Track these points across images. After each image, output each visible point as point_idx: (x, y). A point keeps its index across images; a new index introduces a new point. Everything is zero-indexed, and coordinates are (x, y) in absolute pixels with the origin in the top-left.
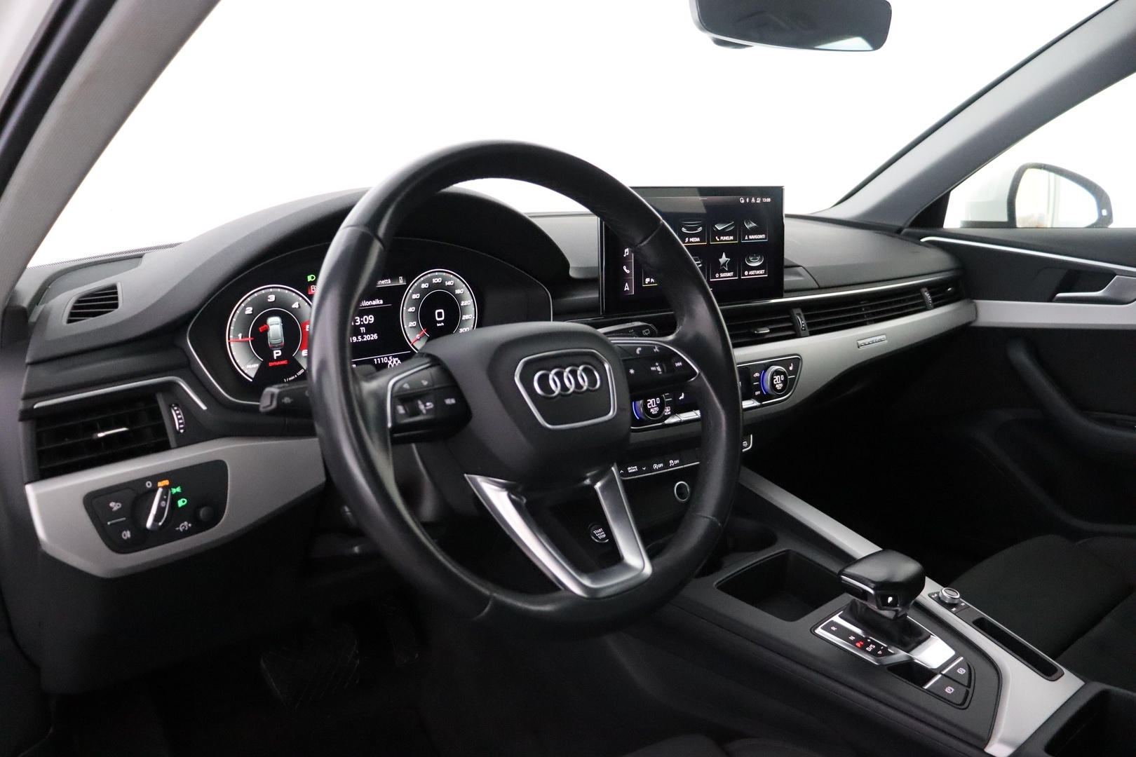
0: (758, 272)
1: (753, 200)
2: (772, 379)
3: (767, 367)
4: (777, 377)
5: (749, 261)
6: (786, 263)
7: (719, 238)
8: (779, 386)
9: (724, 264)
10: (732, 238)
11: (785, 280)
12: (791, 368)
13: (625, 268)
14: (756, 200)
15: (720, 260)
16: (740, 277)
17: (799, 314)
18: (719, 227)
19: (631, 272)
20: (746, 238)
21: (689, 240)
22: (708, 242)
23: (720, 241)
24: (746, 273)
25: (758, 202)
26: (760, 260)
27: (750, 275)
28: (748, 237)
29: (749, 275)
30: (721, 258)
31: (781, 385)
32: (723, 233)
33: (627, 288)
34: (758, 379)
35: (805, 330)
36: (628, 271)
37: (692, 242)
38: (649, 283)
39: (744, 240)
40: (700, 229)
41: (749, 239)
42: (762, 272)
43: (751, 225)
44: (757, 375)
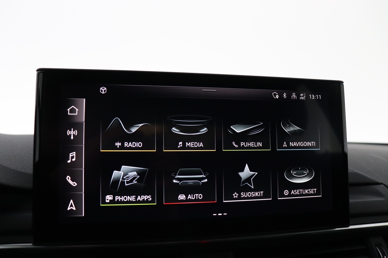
0: (306, 191)
1: (294, 96)
5: (292, 177)
6: (351, 180)
7: (239, 144)
9: (248, 180)
10: (260, 144)
11: (351, 201)
13: (69, 179)
14: (298, 96)
15: (240, 174)
16: (275, 197)
17: (380, 246)
18: (239, 130)
19: (79, 184)
20: (285, 145)
21: (184, 144)
22: (219, 148)
23: (239, 148)
24: (286, 192)
25: (302, 98)
26: (309, 175)
27: (293, 195)
28: (288, 144)
29: (290, 195)
30: (242, 170)
32: (244, 136)
33: (71, 206)
36: (74, 184)
37: (189, 148)
38: (111, 202)
39: (281, 147)
40: (204, 130)
41: (289, 147)
42: (312, 190)
43: (292, 129)
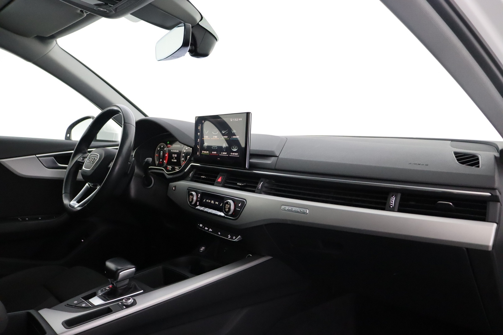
0: (235, 154)
5: (233, 149)
9: (224, 148)
10: (227, 137)
12: (240, 205)
14: (236, 120)
16: (229, 155)
18: (223, 132)
25: (237, 120)
26: (236, 148)
29: (232, 155)
31: (228, 209)
32: (224, 134)
33: (198, 154)
35: (259, 189)
39: (231, 138)
41: (233, 138)
42: (237, 154)
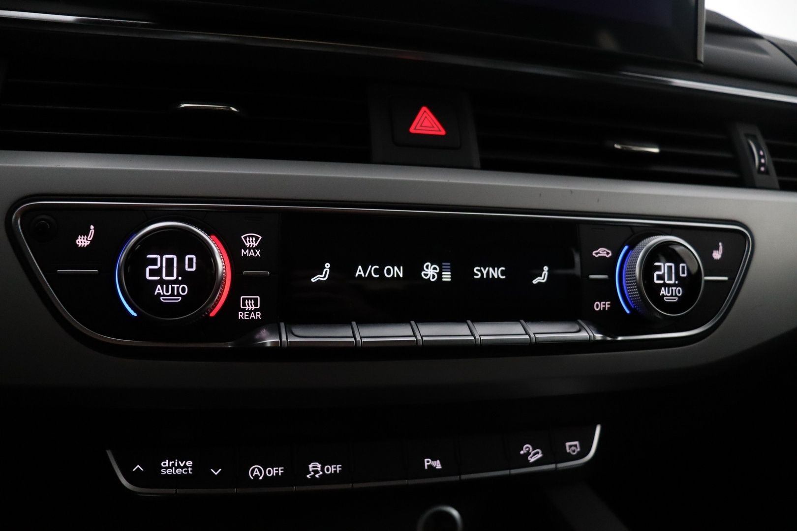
2: (649, 268)
3: (636, 235)
4: (664, 266)
8: (671, 294)
12: (717, 255)
17: (751, 135)
31: (678, 291)
34: (608, 265)
35: (767, 172)
44: (603, 252)
